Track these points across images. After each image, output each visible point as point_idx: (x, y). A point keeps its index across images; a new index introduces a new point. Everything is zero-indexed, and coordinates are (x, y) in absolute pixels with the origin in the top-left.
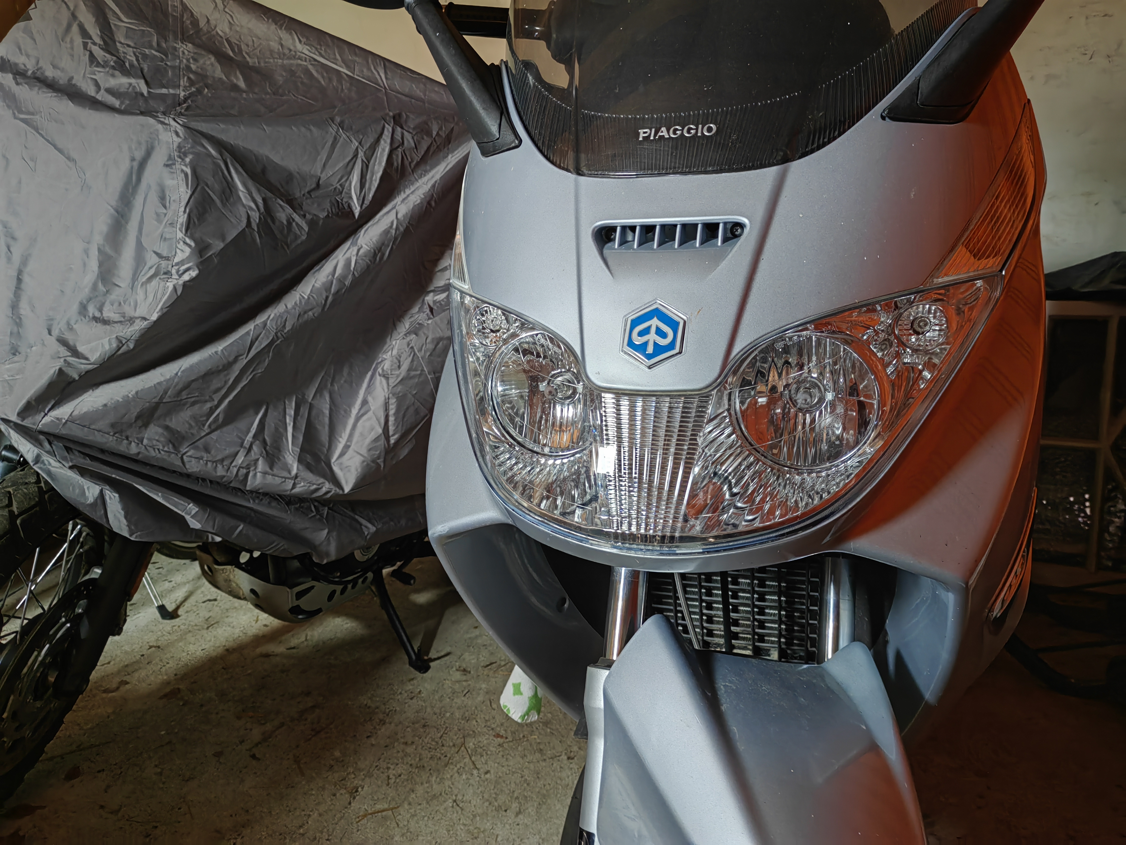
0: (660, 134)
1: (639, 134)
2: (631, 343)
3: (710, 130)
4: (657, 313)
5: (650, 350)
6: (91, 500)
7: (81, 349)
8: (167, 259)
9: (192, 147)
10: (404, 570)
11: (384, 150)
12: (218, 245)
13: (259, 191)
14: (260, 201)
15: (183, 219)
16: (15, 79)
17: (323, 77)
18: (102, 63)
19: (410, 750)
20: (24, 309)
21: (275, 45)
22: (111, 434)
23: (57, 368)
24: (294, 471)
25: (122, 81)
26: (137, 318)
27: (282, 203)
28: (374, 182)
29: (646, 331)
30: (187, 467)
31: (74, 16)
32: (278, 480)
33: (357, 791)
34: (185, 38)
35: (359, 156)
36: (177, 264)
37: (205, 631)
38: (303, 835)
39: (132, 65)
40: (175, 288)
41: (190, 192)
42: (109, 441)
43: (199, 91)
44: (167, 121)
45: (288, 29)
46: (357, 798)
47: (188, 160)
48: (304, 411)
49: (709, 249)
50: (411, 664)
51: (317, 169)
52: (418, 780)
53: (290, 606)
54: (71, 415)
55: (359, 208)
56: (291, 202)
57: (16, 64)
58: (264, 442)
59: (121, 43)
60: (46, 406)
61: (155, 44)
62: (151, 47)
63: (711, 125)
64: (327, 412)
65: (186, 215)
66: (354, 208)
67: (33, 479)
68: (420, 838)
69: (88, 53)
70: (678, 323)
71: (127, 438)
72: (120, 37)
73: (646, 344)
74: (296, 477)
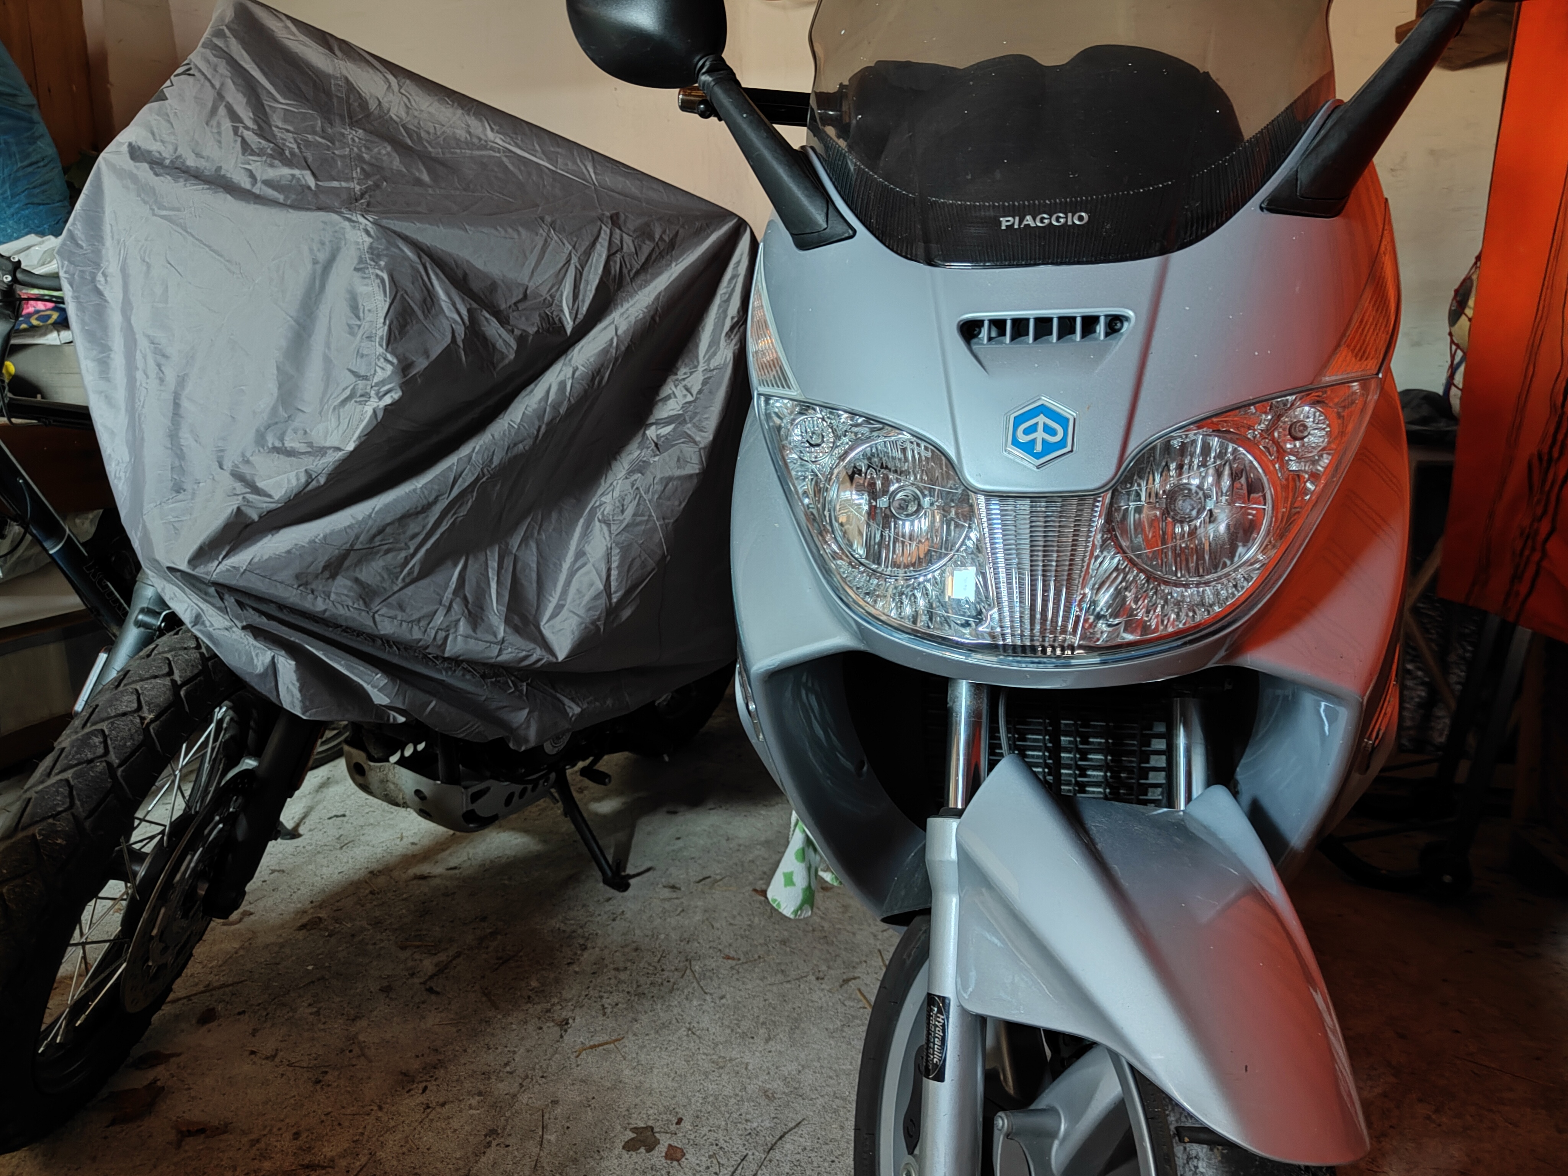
0: (1025, 222)
1: (1000, 222)
2: (1015, 442)
3: (1081, 218)
4: (1043, 410)
5: (1039, 448)
6: (260, 669)
7: (260, 484)
8: (365, 378)
9: (387, 249)
10: (596, 767)
11: (600, 255)
12: (422, 364)
13: (463, 300)
14: (464, 313)
15: (383, 331)
16: (152, 168)
17: (520, 170)
18: (257, 151)
19: (623, 976)
20: (186, 438)
21: (461, 134)
22: (295, 586)
23: (235, 507)
24: (501, 634)
25: (284, 172)
26: (330, 448)
27: (487, 315)
28: (588, 293)
29: (1033, 429)
30: (379, 627)
31: (220, 96)
32: (481, 646)
33: (567, 1023)
34: (354, 123)
35: (572, 262)
36: (377, 384)
37: (338, 851)
38: (511, 1073)
39: (293, 154)
40: (375, 412)
41: (388, 300)
42: (292, 595)
43: (377, 186)
44: (354, 218)
45: (477, 115)
46: (569, 1030)
47: (382, 263)
48: (509, 563)
49: (1088, 343)
50: (606, 882)
51: (523, 276)
52: (640, 1008)
53: (465, 810)
54: (250, 563)
55: (571, 323)
56: (497, 314)
57: (149, 152)
58: (465, 599)
59: (277, 127)
60: (220, 554)
61: (318, 129)
62: (314, 133)
63: (1083, 214)
64: (534, 566)
65: (386, 328)
66: (565, 323)
67: (193, 644)
68: (655, 1071)
69: (239, 139)
70: (1068, 420)
71: (313, 592)
72: (277, 120)
73: (1034, 441)
74: (503, 641)
